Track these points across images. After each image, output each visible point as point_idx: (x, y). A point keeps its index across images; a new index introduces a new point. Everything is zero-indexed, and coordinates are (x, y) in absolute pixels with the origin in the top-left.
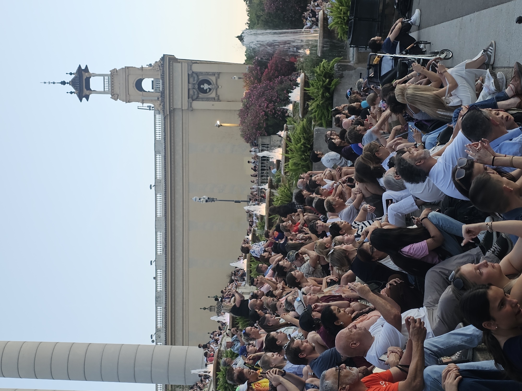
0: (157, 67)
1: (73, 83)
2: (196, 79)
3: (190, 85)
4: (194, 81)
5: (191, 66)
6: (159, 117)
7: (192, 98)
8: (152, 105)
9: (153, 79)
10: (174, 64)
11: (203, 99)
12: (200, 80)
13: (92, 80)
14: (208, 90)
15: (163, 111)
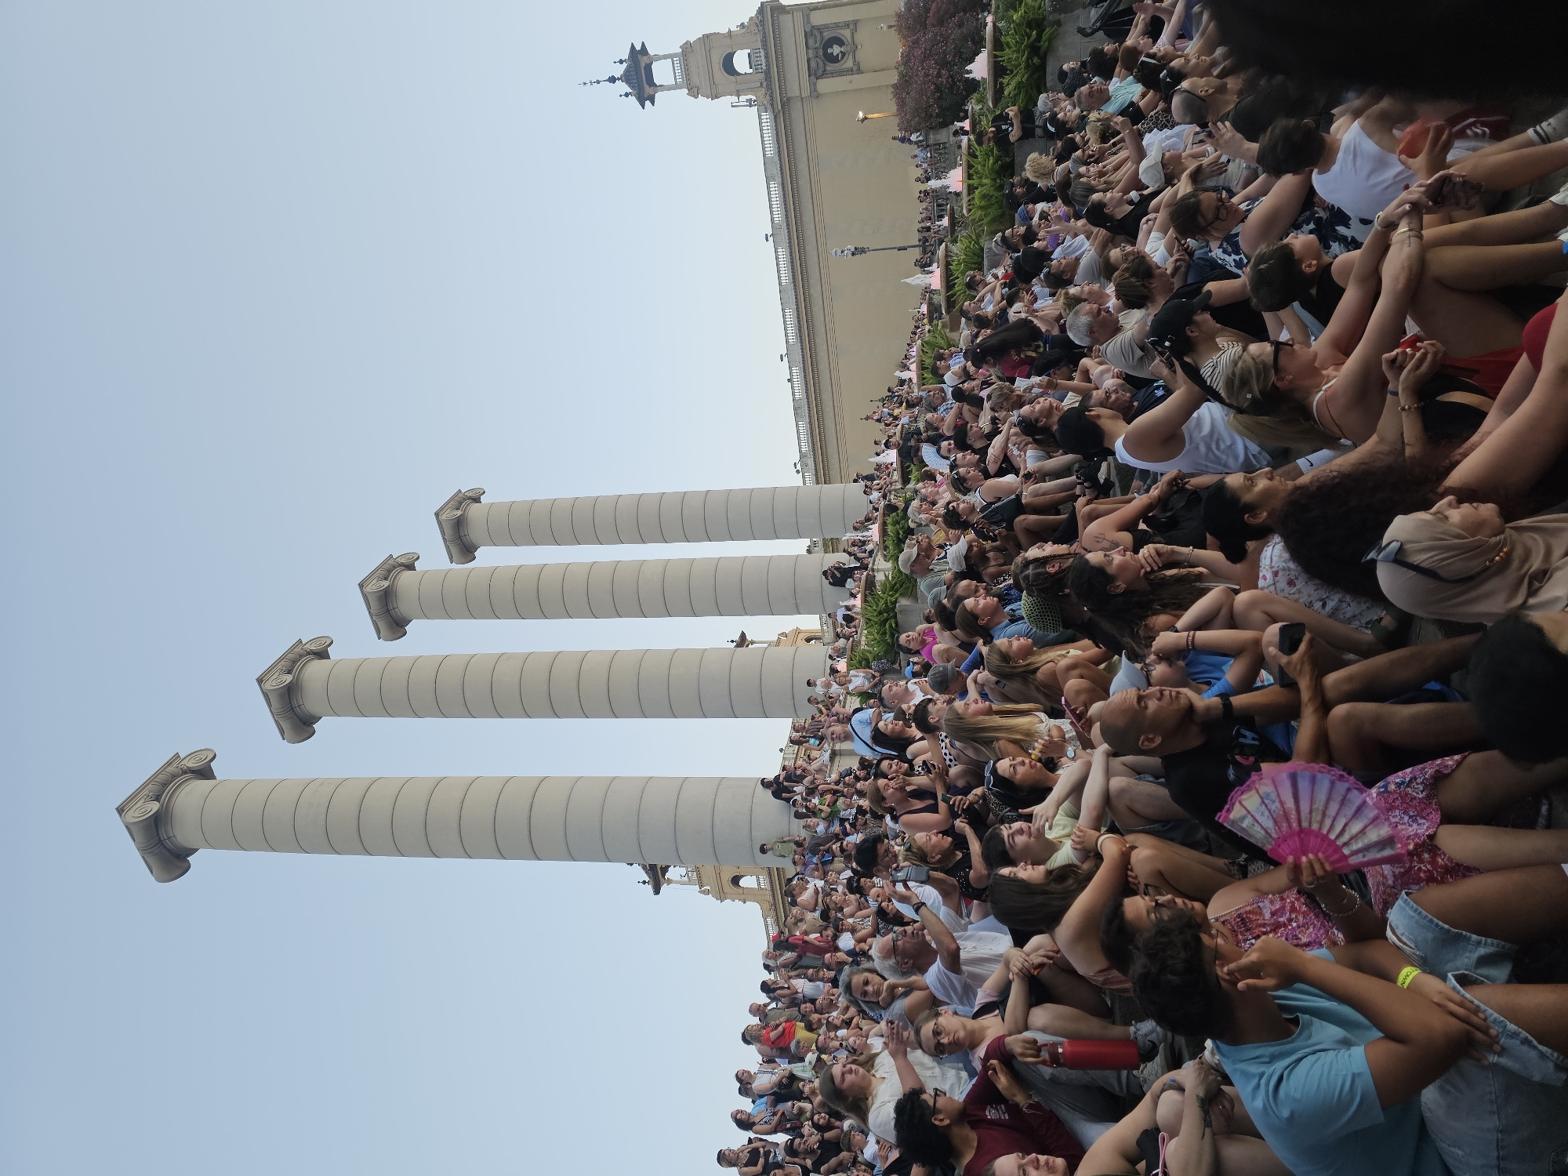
0: (753, 28)
1: (627, 78)
2: (818, 38)
3: (810, 51)
4: (816, 42)
5: (808, 16)
6: (765, 116)
7: (815, 74)
8: (754, 98)
9: (749, 51)
10: (781, 16)
11: (833, 74)
12: (826, 38)
13: (655, 67)
14: (840, 56)
15: (772, 105)
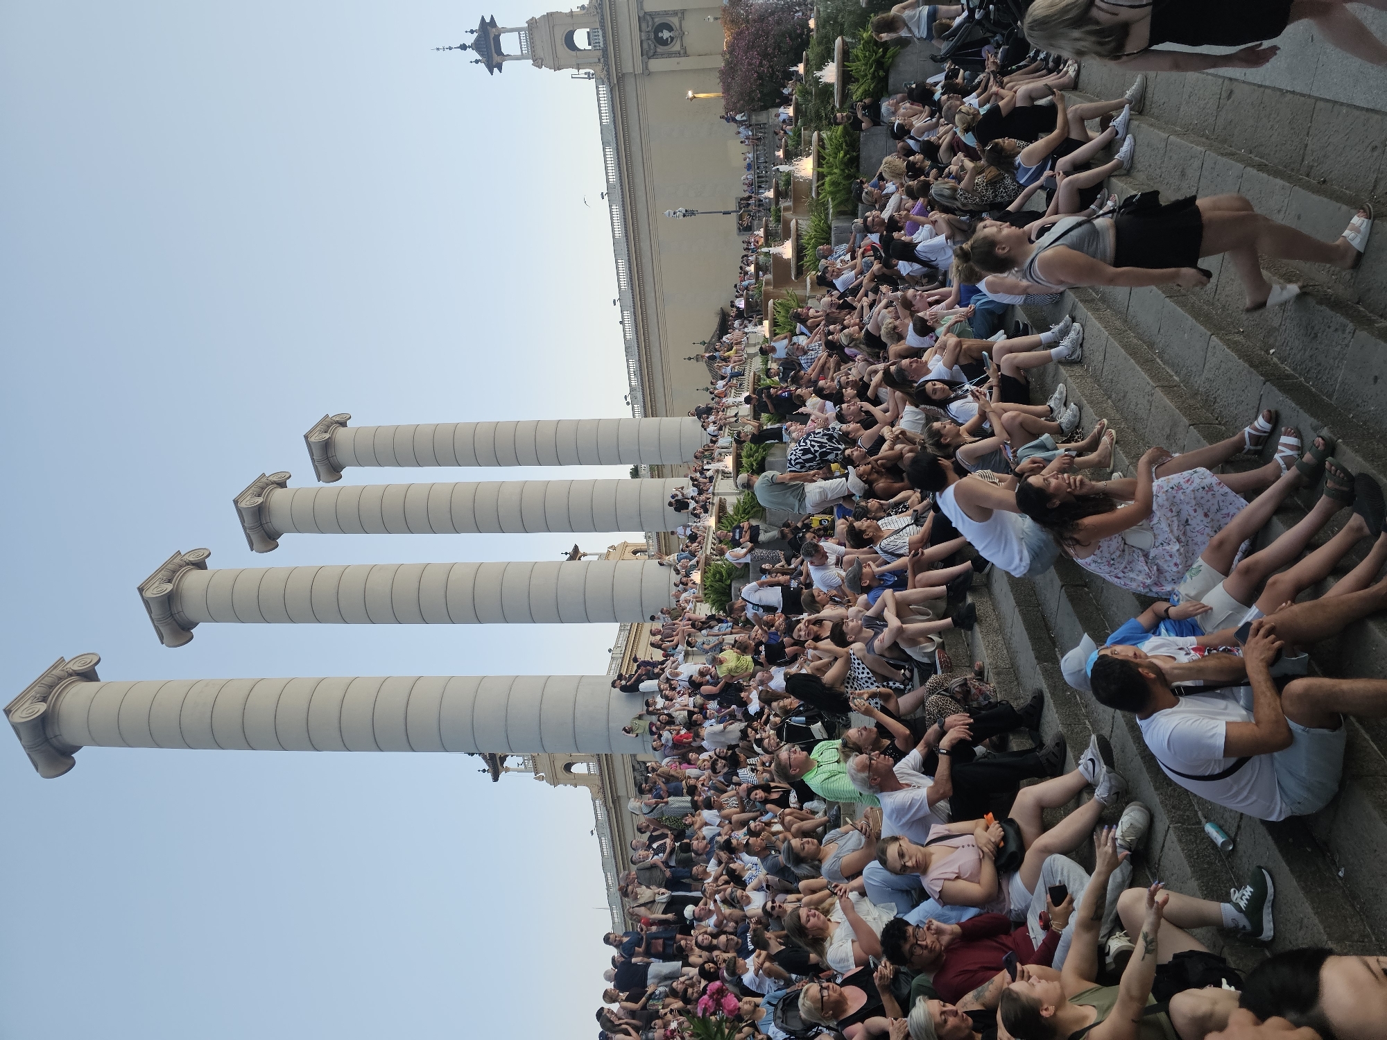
0: (592, 10)
1: (477, 46)
2: (650, 23)
3: (643, 34)
4: (648, 27)
5: (642, 3)
6: (603, 89)
7: (648, 55)
8: (592, 71)
9: (588, 30)
11: (662, 55)
12: (657, 24)
13: (503, 38)
14: (669, 39)
15: (609, 79)
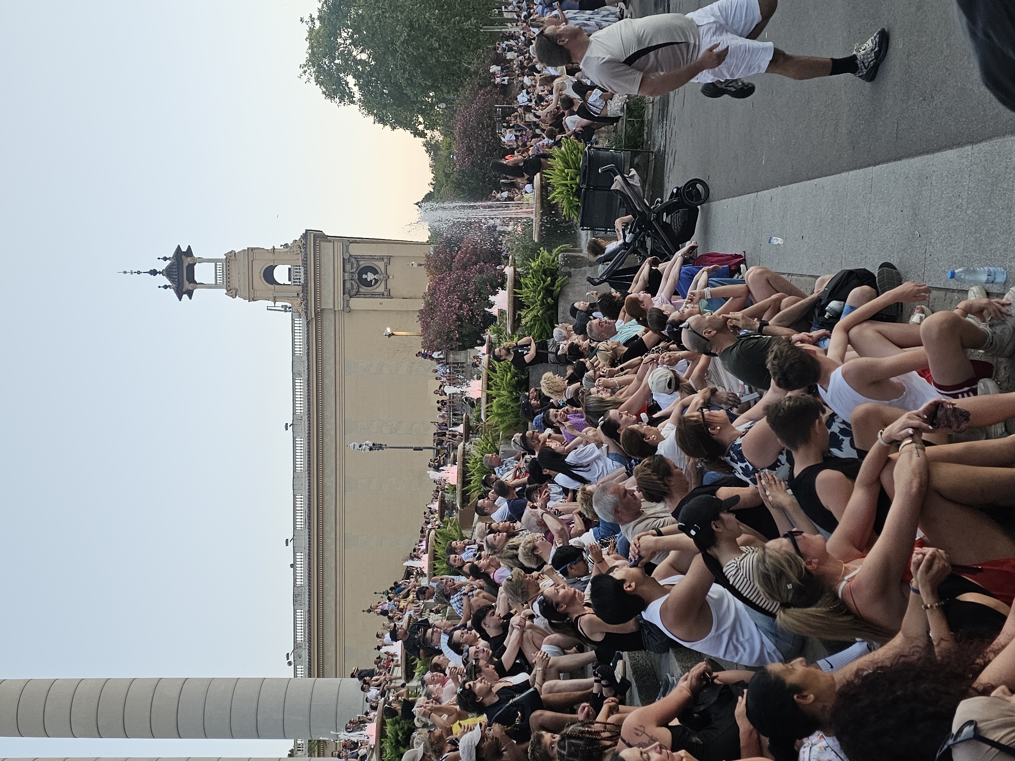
1: (168, 273)
2: (355, 265)
5: (347, 246)
6: (300, 322)
7: (349, 293)
8: (289, 305)
9: (290, 266)
10: (322, 243)
11: (365, 295)
12: (362, 266)
13: (197, 267)
14: (373, 281)
15: (306, 313)
